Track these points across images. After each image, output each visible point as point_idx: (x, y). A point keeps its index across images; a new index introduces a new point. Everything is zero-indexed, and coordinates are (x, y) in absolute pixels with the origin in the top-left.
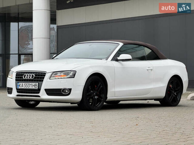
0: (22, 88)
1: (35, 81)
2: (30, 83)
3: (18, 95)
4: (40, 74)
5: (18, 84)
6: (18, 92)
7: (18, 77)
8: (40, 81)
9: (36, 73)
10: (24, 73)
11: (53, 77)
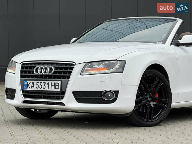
0: (33, 89)
1: (55, 77)
2: (47, 82)
3: (24, 102)
4: (64, 66)
5: (26, 83)
6: (25, 96)
7: (26, 72)
8: (64, 77)
9: (57, 64)
10: (35, 64)
11: (87, 71)
